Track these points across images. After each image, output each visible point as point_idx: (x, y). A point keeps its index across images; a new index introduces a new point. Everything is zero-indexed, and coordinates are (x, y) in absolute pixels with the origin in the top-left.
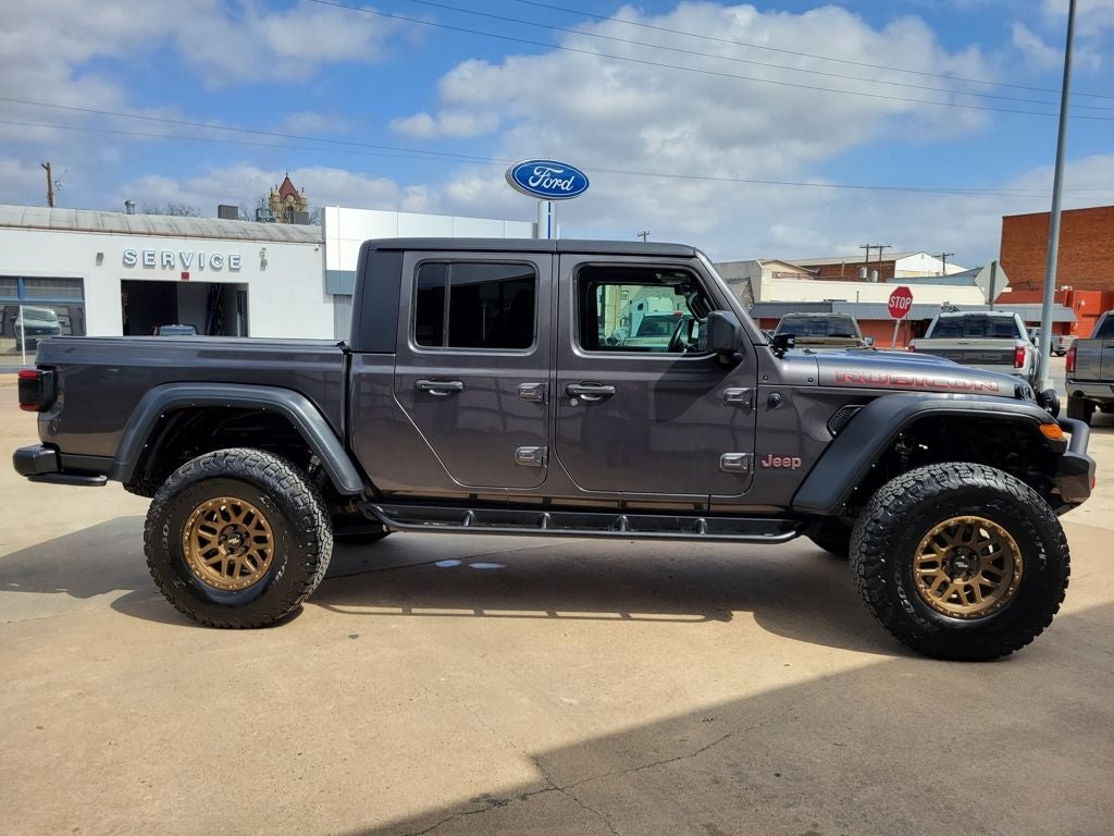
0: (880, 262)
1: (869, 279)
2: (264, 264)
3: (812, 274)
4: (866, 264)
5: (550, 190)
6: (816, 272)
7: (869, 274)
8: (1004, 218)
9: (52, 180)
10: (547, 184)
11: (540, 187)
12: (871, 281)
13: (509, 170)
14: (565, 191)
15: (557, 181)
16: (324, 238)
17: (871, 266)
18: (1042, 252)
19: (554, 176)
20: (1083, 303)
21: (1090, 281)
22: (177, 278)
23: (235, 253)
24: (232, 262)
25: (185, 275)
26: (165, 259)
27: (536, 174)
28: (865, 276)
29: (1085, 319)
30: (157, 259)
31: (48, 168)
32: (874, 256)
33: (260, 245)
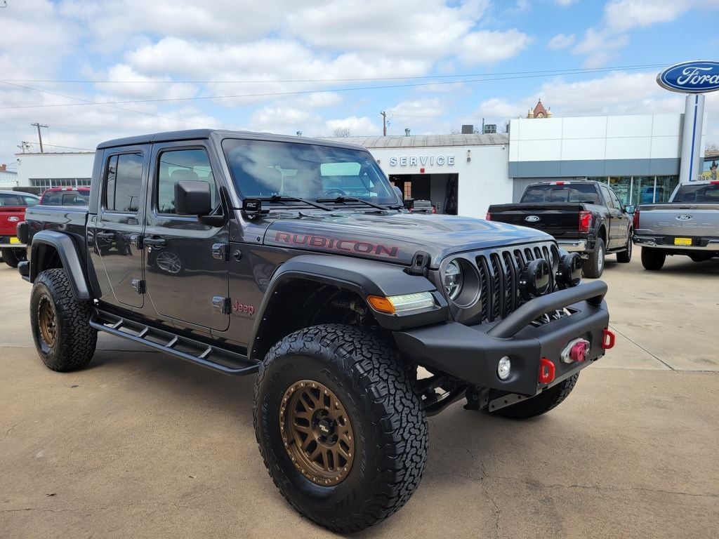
2: (469, 160)
5: (698, 85)
9: (386, 121)
10: (695, 81)
11: (688, 85)
13: (660, 74)
14: (714, 85)
15: (705, 78)
16: (509, 141)
19: (702, 73)
22: (418, 172)
23: (451, 155)
24: (450, 160)
25: (422, 170)
26: (412, 161)
27: (684, 73)
30: (408, 161)
31: (384, 115)
33: (467, 148)
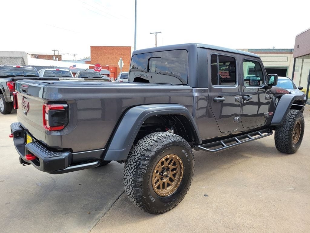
0: (58, 55)
1: (55, 60)
3: (36, 57)
4: (55, 55)
6: (37, 56)
7: (55, 58)
8: (91, 46)
12: (56, 60)
17: (56, 56)
18: (100, 56)
20: (111, 70)
21: (112, 64)
28: (54, 59)
29: (112, 73)
32: (56, 54)
